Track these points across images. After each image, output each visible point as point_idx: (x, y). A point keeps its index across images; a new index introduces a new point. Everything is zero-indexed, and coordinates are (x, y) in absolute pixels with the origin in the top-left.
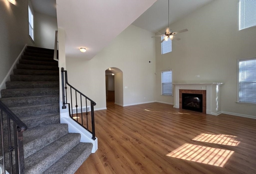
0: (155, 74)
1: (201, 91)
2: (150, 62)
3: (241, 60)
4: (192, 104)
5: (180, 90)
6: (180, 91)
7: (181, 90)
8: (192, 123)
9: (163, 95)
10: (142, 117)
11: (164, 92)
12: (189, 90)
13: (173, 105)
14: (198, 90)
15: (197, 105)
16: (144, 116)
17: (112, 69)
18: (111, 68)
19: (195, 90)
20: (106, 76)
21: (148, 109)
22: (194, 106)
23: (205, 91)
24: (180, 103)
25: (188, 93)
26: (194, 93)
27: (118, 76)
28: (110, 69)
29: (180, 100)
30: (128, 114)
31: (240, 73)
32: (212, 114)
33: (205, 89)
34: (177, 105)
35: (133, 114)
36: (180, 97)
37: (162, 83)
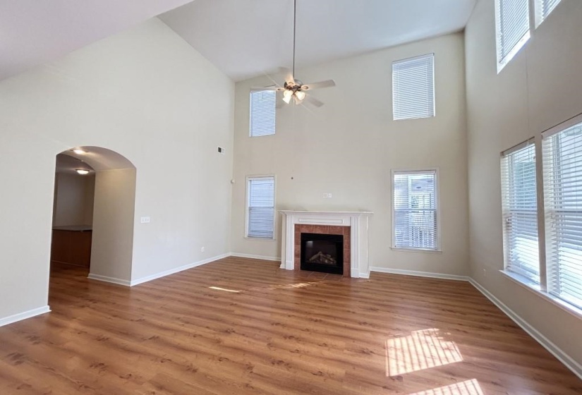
0: (232, 182)
1: (341, 227)
2: (220, 150)
3: (396, 172)
4: (319, 257)
5: (296, 225)
6: (298, 227)
7: (299, 225)
8: (321, 301)
9: (250, 236)
10: (218, 320)
11: (253, 229)
12: (316, 226)
13: (280, 263)
14: (335, 227)
15: (331, 259)
16: (222, 316)
17: (90, 154)
18: (87, 149)
19: (330, 226)
20: (57, 174)
21: (220, 283)
22: (326, 261)
23: (349, 228)
24: (296, 255)
25: (314, 232)
26: (328, 233)
27: (111, 179)
28: (79, 152)
29: (295, 250)
30: (159, 322)
31: (395, 191)
32: (361, 275)
33: (348, 225)
34: (290, 261)
35: (182, 316)
36: (296, 243)
37: (249, 206)
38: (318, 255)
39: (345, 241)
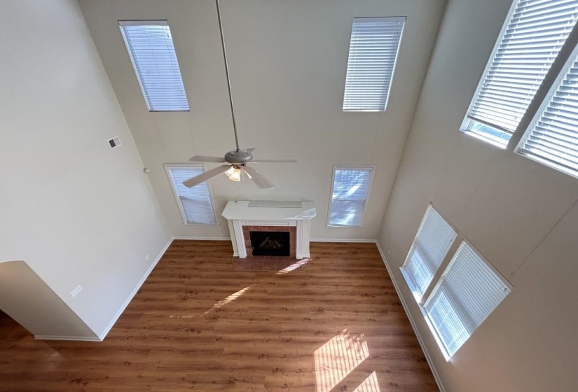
1: (288, 227)
3: (337, 168)
4: (267, 243)
6: (246, 228)
9: (190, 222)
14: (282, 227)
19: (277, 227)
22: (274, 247)
24: (247, 247)
26: (275, 231)
29: (246, 244)
33: (294, 226)
34: (243, 253)
36: (245, 238)
37: (178, 196)
38: (266, 240)
39: (291, 236)
